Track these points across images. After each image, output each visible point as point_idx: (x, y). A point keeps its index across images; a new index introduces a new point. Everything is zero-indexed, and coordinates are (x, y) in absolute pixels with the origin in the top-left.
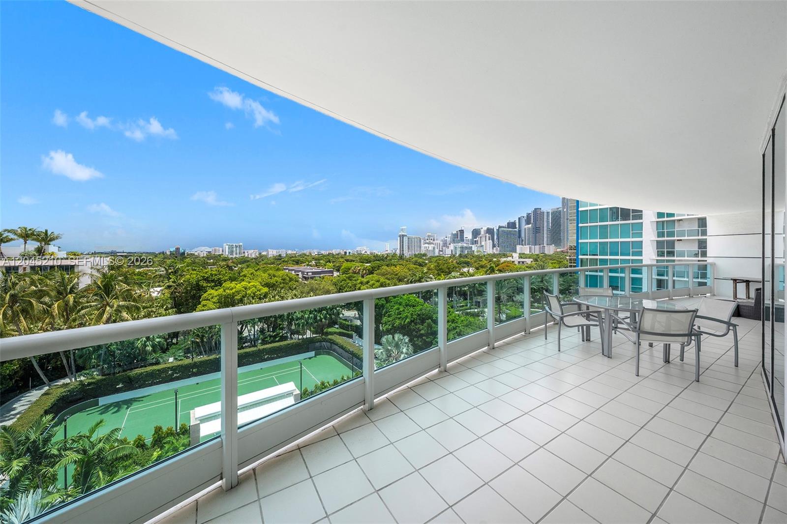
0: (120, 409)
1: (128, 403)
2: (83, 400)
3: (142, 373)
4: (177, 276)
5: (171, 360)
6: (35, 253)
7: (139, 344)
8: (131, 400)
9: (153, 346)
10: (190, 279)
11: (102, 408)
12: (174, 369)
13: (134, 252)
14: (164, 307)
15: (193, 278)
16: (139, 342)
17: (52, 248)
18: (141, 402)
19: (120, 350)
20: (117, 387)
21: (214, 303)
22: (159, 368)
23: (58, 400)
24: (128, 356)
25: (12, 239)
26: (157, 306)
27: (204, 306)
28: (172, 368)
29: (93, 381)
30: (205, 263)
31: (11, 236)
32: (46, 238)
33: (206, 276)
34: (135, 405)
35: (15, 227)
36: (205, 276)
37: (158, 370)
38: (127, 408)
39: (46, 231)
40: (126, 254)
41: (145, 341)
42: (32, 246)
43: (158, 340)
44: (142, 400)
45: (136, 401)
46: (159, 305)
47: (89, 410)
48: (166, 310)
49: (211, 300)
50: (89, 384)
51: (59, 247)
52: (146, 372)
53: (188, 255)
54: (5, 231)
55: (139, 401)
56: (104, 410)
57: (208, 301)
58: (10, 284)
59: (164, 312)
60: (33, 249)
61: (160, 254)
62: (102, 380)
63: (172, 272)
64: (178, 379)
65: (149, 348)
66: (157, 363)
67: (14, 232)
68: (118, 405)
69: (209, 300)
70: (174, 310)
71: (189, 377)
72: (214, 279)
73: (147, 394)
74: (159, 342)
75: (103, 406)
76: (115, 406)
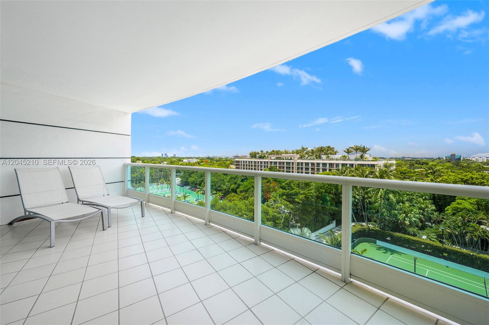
0: (387, 252)
1: (393, 252)
2: (369, 237)
3: (401, 237)
4: (435, 176)
5: (424, 237)
6: (359, 157)
7: (401, 217)
8: (394, 251)
9: (410, 222)
10: (447, 179)
11: (377, 246)
12: (426, 245)
13: (418, 157)
14: (424, 198)
15: (451, 179)
16: (401, 216)
17: (366, 156)
18: (400, 255)
19: (388, 217)
20: (387, 239)
21: (471, 203)
22: (413, 239)
23: (358, 231)
24: (394, 223)
25: (352, 151)
26: (418, 196)
27: (458, 204)
28: (424, 243)
29: (374, 229)
30: (480, 168)
31: (352, 150)
32: (364, 150)
33: (466, 178)
34: (395, 255)
35: (352, 146)
36: (463, 179)
37: (413, 240)
38: (391, 254)
39: (364, 146)
40: (411, 159)
41: (404, 217)
42: (359, 155)
43: (414, 219)
44: (401, 255)
45: (397, 253)
46: (419, 195)
47: (371, 244)
48: (424, 200)
49: (467, 200)
50: (372, 230)
51: (370, 155)
52: (404, 237)
53: (463, 160)
54: (350, 147)
55: (399, 254)
56: (378, 248)
57: (463, 201)
58: (343, 171)
59: (422, 201)
60: (359, 156)
61: (437, 159)
62: (378, 231)
63: (431, 173)
64: (429, 254)
65: (407, 222)
66: (415, 235)
67: (352, 148)
68: (387, 250)
69: (465, 200)
70: (431, 201)
71: (440, 257)
72: (475, 182)
73: (404, 253)
74: (415, 221)
75: (378, 245)
76: (384, 249)
